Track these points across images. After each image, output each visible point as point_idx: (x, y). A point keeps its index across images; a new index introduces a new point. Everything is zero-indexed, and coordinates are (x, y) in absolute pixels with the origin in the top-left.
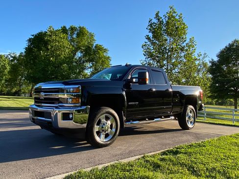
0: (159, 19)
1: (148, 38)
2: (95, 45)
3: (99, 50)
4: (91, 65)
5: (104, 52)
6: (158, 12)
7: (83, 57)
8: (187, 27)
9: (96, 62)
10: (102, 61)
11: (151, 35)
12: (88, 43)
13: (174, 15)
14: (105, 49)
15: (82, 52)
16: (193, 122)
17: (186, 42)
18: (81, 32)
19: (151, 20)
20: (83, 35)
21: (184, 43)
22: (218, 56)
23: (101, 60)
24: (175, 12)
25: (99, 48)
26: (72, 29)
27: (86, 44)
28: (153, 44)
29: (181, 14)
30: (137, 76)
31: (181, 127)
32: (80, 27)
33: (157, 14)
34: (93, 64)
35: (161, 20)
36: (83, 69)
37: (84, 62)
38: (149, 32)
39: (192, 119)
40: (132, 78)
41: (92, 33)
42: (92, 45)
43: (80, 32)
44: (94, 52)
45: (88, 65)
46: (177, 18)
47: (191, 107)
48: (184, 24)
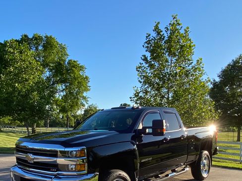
0: (159, 34)
1: (145, 59)
2: (67, 61)
3: (74, 67)
4: (64, 87)
5: (80, 70)
6: (159, 23)
7: (53, 77)
8: (194, 45)
9: (71, 84)
10: (78, 83)
11: (148, 55)
12: (59, 58)
13: (178, 27)
14: (81, 67)
15: (51, 70)
16: (207, 170)
17: (193, 65)
18: (49, 44)
19: (149, 35)
20: (51, 47)
21: (190, 66)
22: (219, 76)
23: (77, 81)
24: (179, 24)
25: (73, 65)
26: (37, 39)
27: (56, 59)
28: (151, 66)
29: (188, 28)
30: (151, 125)
31: (194, 177)
32: (46, 37)
33: (157, 25)
34: (66, 86)
35: (162, 33)
36: (53, 93)
37: (53, 84)
38: (146, 51)
39: (206, 167)
40: (144, 128)
41: (63, 44)
42: (64, 61)
43: (47, 43)
44: (67, 70)
45: (60, 87)
46: (182, 32)
47: (206, 152)
48: (190, 40)
